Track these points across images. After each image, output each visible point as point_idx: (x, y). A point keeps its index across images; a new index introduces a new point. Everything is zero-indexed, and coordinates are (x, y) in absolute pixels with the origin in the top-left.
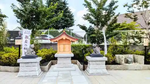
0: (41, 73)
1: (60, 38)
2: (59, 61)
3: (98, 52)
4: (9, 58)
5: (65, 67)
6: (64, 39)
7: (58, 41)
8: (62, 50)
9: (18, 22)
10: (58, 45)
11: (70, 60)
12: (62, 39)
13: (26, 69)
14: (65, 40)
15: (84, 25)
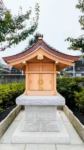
7: (24, 62)
12: (35, 61)
14: (42, 61)
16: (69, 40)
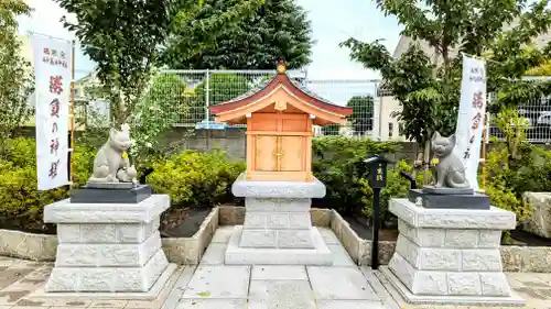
0: (166, 275)
1: (261, 104)
2: (253, 215)
3: (461, 182)
4: (23, 191)
5: (281, 248)
6: (281, 106)
7: (249, 115)
8: (267, 162)
9: (66, 25)
10: (249, 139)
11: (304, 215)
12: (270, 111)
13: (87, 252)
14: (284, 112)
15: (380, 43)
16: (352, 44)
